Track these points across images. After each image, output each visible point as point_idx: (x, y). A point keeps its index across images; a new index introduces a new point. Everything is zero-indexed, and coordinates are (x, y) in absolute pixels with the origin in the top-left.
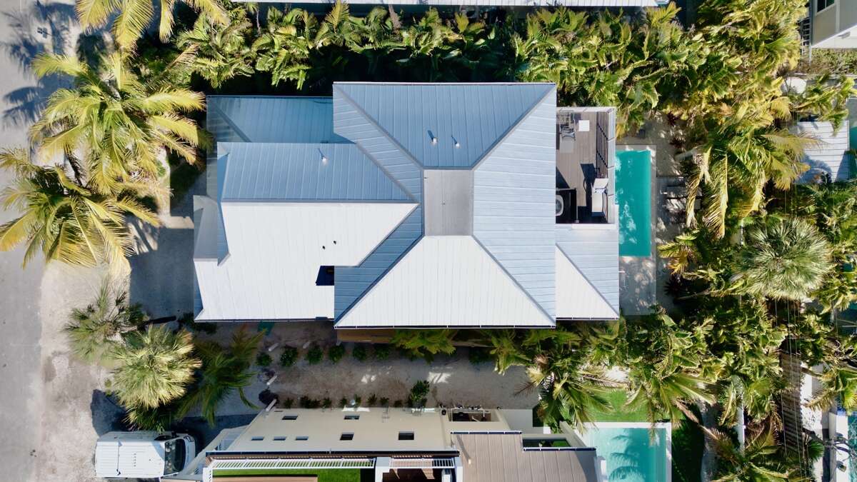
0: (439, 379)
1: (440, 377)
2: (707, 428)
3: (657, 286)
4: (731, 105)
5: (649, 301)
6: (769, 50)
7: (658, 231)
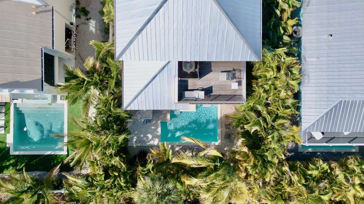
0: (92, 26)
1: (93, 27)
2: (60, 167)
3: (144, 146)
4: (245, 179)
5: (136, 142)
6: (277, 196)
7: (175, 147)
